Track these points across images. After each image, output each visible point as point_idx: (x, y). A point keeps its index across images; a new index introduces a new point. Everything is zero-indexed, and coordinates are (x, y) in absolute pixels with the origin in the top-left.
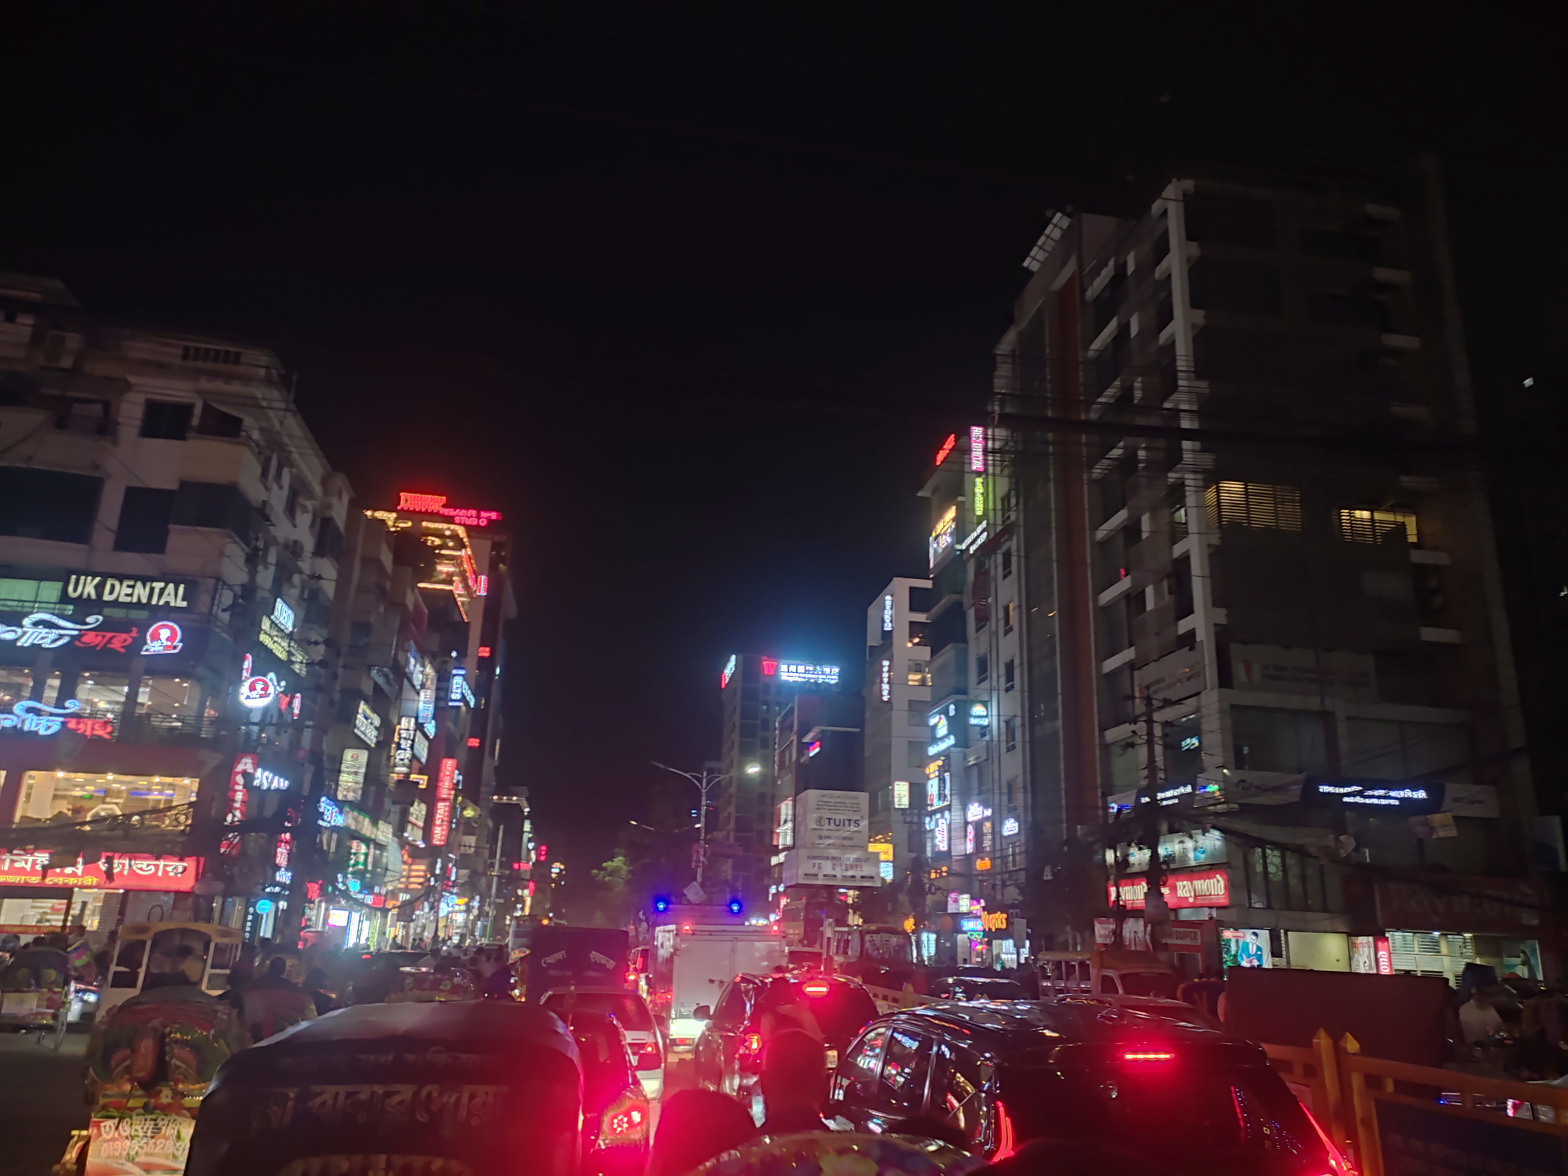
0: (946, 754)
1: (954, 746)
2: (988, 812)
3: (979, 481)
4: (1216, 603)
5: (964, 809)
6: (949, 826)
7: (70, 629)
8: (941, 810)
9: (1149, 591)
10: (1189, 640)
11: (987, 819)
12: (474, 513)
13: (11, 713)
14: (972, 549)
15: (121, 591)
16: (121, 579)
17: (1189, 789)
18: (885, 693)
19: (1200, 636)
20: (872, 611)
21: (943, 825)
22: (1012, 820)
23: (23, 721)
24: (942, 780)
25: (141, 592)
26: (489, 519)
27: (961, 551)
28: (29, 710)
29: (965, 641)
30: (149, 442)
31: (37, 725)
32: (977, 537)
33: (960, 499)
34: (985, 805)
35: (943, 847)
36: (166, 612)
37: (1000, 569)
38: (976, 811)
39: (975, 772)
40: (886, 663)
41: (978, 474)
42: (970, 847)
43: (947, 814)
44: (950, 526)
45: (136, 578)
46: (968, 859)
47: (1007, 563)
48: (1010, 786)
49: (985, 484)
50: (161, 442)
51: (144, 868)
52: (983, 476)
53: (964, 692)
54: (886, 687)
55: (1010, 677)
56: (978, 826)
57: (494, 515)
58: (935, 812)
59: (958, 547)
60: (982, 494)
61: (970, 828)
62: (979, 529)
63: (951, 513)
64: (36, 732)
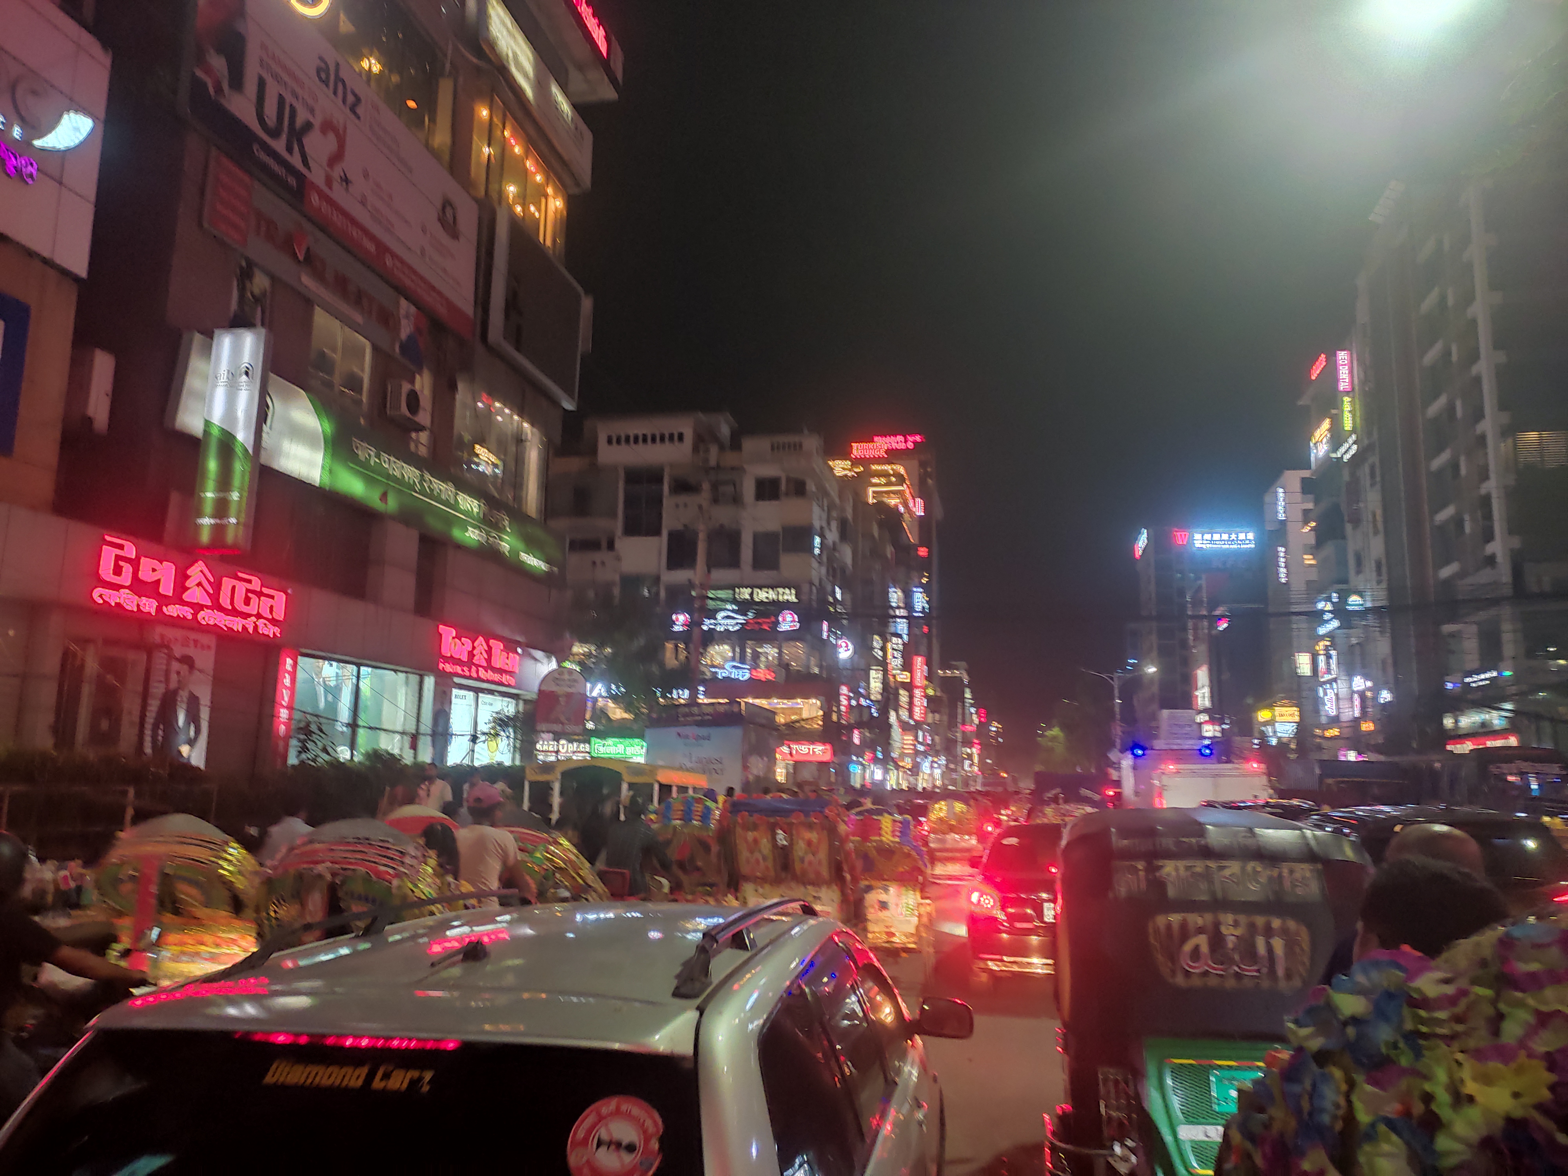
0: (1330, 635)
1: (1339, 628)
2: (1369, 684)
3: (1346, 399)
4: (1511, 532)
5: (1351, 681)
6: (1337, 695)
7: (741, 619)
8: (1330, 682)
9: (1467, 517)
10: (1491, 560)
11: (1369, 689)
12: (900, 438)
13: (724, 668)
14: (1347, 457)
15: (762, 595)
16: (760, 588)
17: (1495, 674)
18: (1282, 575)
19: (1499, 559)
20: (1267, 498)
21: (1331, 694)
22: (1386, 692)
23: (731, 673)
24: (1329, 657)
25: (771, 595)
26: (915, 442)
27: (1337, 458)
28: (734, 667)
29: (1344, 537)
30: (761, 503)
31: (738, 675)
32: (1348, 450)
33: (1334, 411)
34: (1366, 677)
35: (1333, 712)
36: (787, 605)
37: (1368, 478)
38: (1359, 683)
39: (1357, 650)
40: (1282, 549)
41: (1347, 393)
42: (1357, 713)
43: (1334, 684)
44: (1326, 436)
45: (768, 587)
46: (1356, 721)
47: (1373, 475)
48: (1384, 662)
49: (1352, 403)
50: (767, 503)
51: (803, 749)
52: (1351, 395)
53: (1345, 581)
54: (1283, 571)
55: (1379, 573)
56: (1362, 695)
57: (918, 438)
58: (1325, 683)
59: (1333, 455)
60: (1350, 412)
61: (1356, 696)
62: (1351, 441)
63: (1326, 424)
64: (738, 679)
